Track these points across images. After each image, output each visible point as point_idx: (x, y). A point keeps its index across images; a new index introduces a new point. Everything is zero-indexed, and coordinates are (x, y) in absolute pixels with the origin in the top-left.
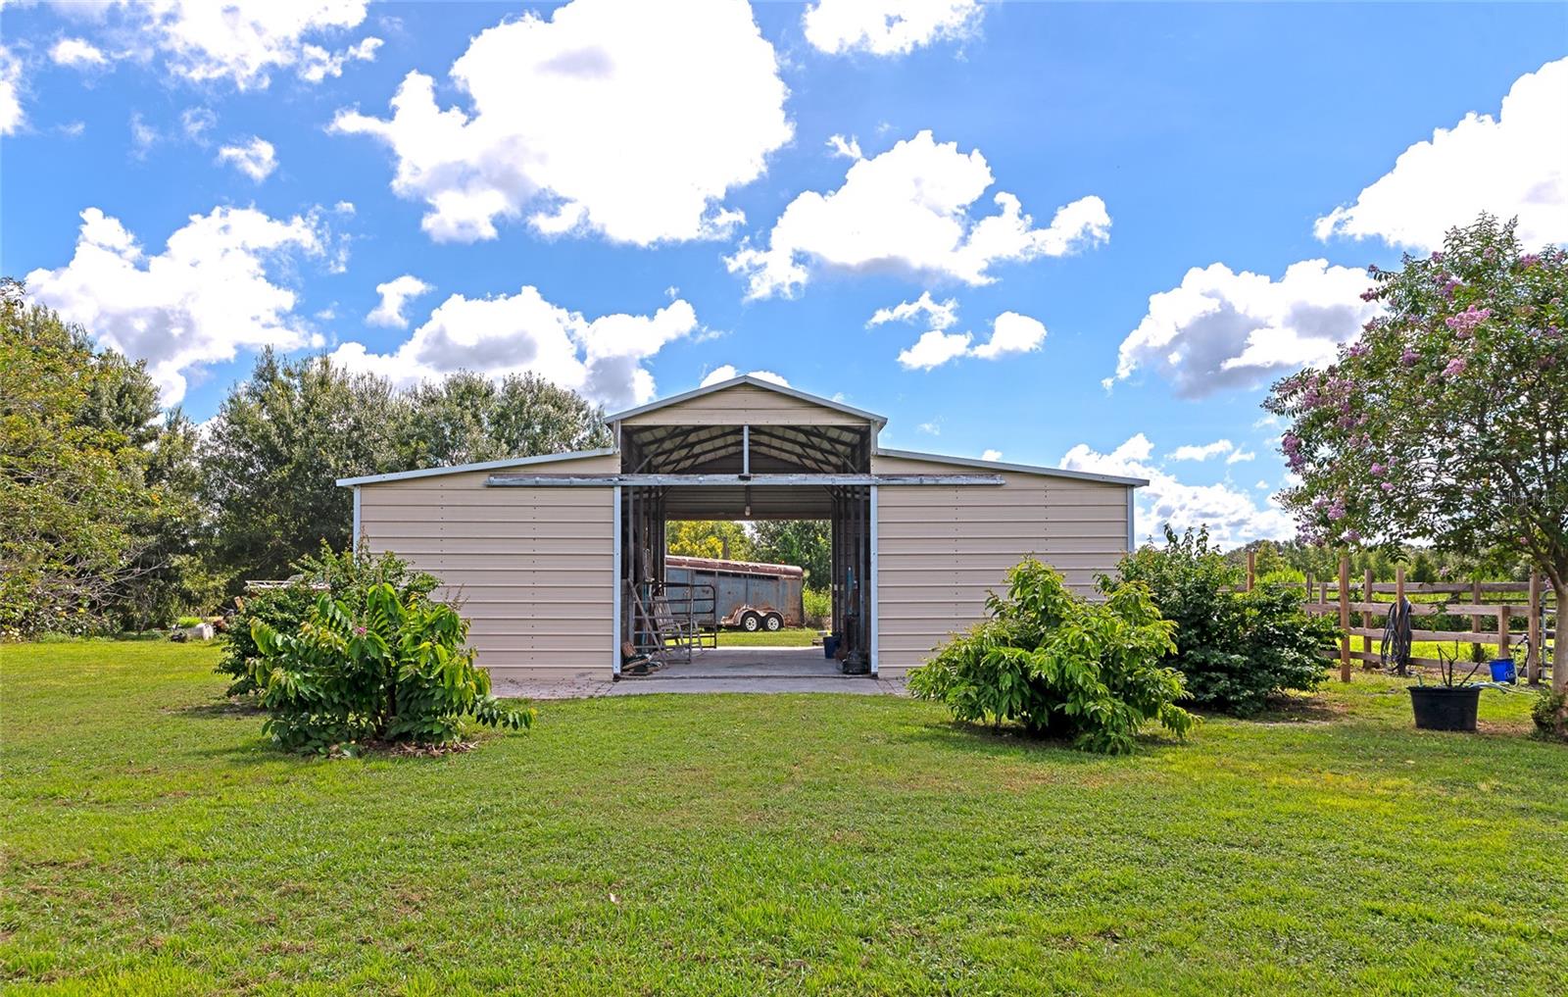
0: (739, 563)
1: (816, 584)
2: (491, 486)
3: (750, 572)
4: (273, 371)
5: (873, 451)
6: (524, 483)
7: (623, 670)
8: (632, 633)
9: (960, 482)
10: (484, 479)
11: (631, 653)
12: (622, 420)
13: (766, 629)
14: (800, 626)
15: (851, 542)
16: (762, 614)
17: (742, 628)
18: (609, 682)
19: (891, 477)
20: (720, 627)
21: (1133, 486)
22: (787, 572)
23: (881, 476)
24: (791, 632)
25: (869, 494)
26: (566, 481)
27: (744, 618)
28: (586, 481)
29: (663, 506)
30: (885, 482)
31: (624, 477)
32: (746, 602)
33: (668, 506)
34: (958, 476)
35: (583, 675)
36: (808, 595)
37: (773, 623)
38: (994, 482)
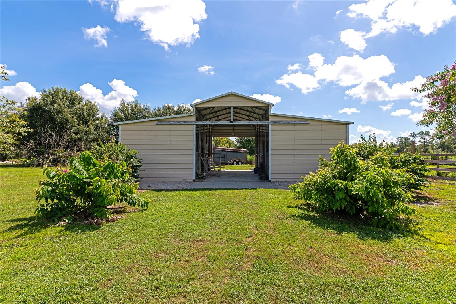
0: (232, 149)
1: (251, 153)
2: (158, 125)
3: (235, 151)
4: (124, 104)
5: (270, 114)
6: (167, 124)
7: (196, 178)
8: (200, 167)
9: (296, 123)
10: (156, 122)
11: (199, 173)
12: (196, 105)
13: (238, 164)
14: (247, 164)
15: (261, 143)
16: (238, 161)
17: (233, 164)
18: (191, 182)
19: (275, 122)
20: (228, 164)
21: (349, 124)
22: (243, 151)
23: (272, 121)
24: (244, 165)
25: (268, 127)
26: (179, 123)
27: (233, 162)
28: (186, 123)
29: (212, 133)
30: (273, 123)
31: (196, 122)
32: (234, 158)
33: (213, 134)
34: (295, 121)
35: (184, 180)
36: (248, 156)
37: (240, 163)
38: (306, 123)
